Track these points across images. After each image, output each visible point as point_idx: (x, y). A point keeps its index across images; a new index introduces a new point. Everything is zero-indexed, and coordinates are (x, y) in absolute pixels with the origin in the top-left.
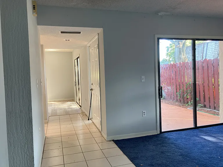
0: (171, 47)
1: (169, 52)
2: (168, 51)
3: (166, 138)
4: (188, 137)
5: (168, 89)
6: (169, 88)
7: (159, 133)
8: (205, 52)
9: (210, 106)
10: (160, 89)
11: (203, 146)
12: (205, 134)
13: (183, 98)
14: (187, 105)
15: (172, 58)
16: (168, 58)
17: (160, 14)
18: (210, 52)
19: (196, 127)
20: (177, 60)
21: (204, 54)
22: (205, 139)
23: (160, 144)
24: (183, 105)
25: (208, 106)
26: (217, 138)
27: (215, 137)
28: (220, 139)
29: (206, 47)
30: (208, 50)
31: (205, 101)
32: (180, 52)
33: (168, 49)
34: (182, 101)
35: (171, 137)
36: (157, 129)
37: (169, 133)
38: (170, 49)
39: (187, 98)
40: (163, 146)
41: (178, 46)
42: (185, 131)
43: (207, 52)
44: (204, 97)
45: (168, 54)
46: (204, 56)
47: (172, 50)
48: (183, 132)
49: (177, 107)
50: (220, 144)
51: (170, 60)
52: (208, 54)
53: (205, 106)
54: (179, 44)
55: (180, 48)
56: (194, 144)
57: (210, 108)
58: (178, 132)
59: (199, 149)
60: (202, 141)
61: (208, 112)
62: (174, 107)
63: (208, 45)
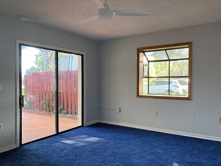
0: (40, 56)
1: (38, 60)
2: (37, 58)
3: (26, 150)
4: (49, 145)
5: (30, 98)
6: (31, 96)
7: (18, 146)
8: (70, 64)
9: (72, 112)
10: (21, 98)
11: (62, 150)
12: (65, 139)
13: (49, 106)
14: (52, 113)
15: (41, 66)
16: (37, 66)
17: (22, 19)
18: (75, 64)
19: (58, 134)
20: (45, 69)
21: (70, 66)
22: (64, 143)
23: (18, 158)
24: (49, 113)
25: (70, 112)
26: (74, 140)
27: (72, 140)
28: (77, 141)
29: (71, 59)
30: (73, 63)
31: (68, 108)
32: (48, 62)
33: (36, 57)
34: (48, 109)
35: (32, 148)
36: (16, 143)
37: (30, 144)
38: (39, 57)
39: (53, 106)
40: (21, 160)
41: (46, 55)
42: (47, 139)
43: (72, 64)
44: (67, 105)
45: (37, 62)
46: (70, 67)
47: (41, 59)
48: (45, 141)
49: (43, 116)
50: (76, 145)
51: (39, 68)
52: (73, 65)
53: (68, 113)
54: (47, 53)
55: (48, 58)
56: (54, 150)
57: (72, 114)
58: (40, 141)
59: (58, 154)
60: (61, 145)
61: (70, 117)
62: (39, 116)
63: (73, 58)
